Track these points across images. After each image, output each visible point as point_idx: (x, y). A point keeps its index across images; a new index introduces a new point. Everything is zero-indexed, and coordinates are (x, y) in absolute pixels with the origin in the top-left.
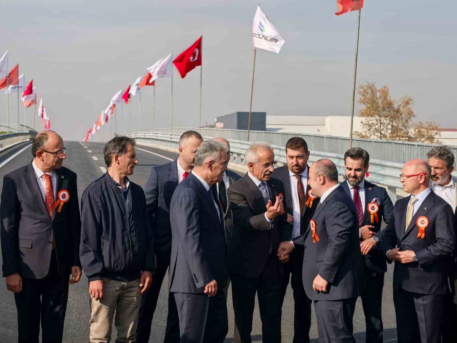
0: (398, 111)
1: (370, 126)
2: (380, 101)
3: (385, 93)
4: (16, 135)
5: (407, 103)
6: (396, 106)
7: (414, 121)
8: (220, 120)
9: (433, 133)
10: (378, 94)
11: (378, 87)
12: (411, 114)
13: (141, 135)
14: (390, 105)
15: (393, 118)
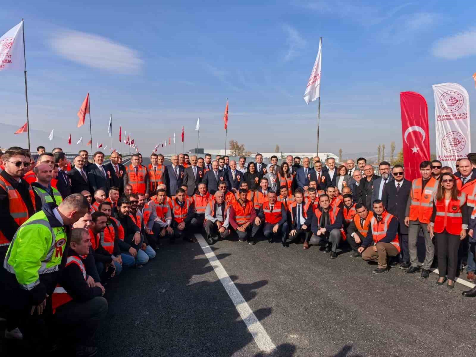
0: (240, 148)
1: (233, 153)
2: (235, 146)
3: (236, 143)
4: (129, 156)
5: (243, 146)
6: (239, 147)
7: (244, 151)
8: (190, 151)
9: (249, 154)
10: (235, 143)
11: (235, 141)
12: (244, 149)
13: (166, 155)
14: (238, 146)
15: (239, 150)
